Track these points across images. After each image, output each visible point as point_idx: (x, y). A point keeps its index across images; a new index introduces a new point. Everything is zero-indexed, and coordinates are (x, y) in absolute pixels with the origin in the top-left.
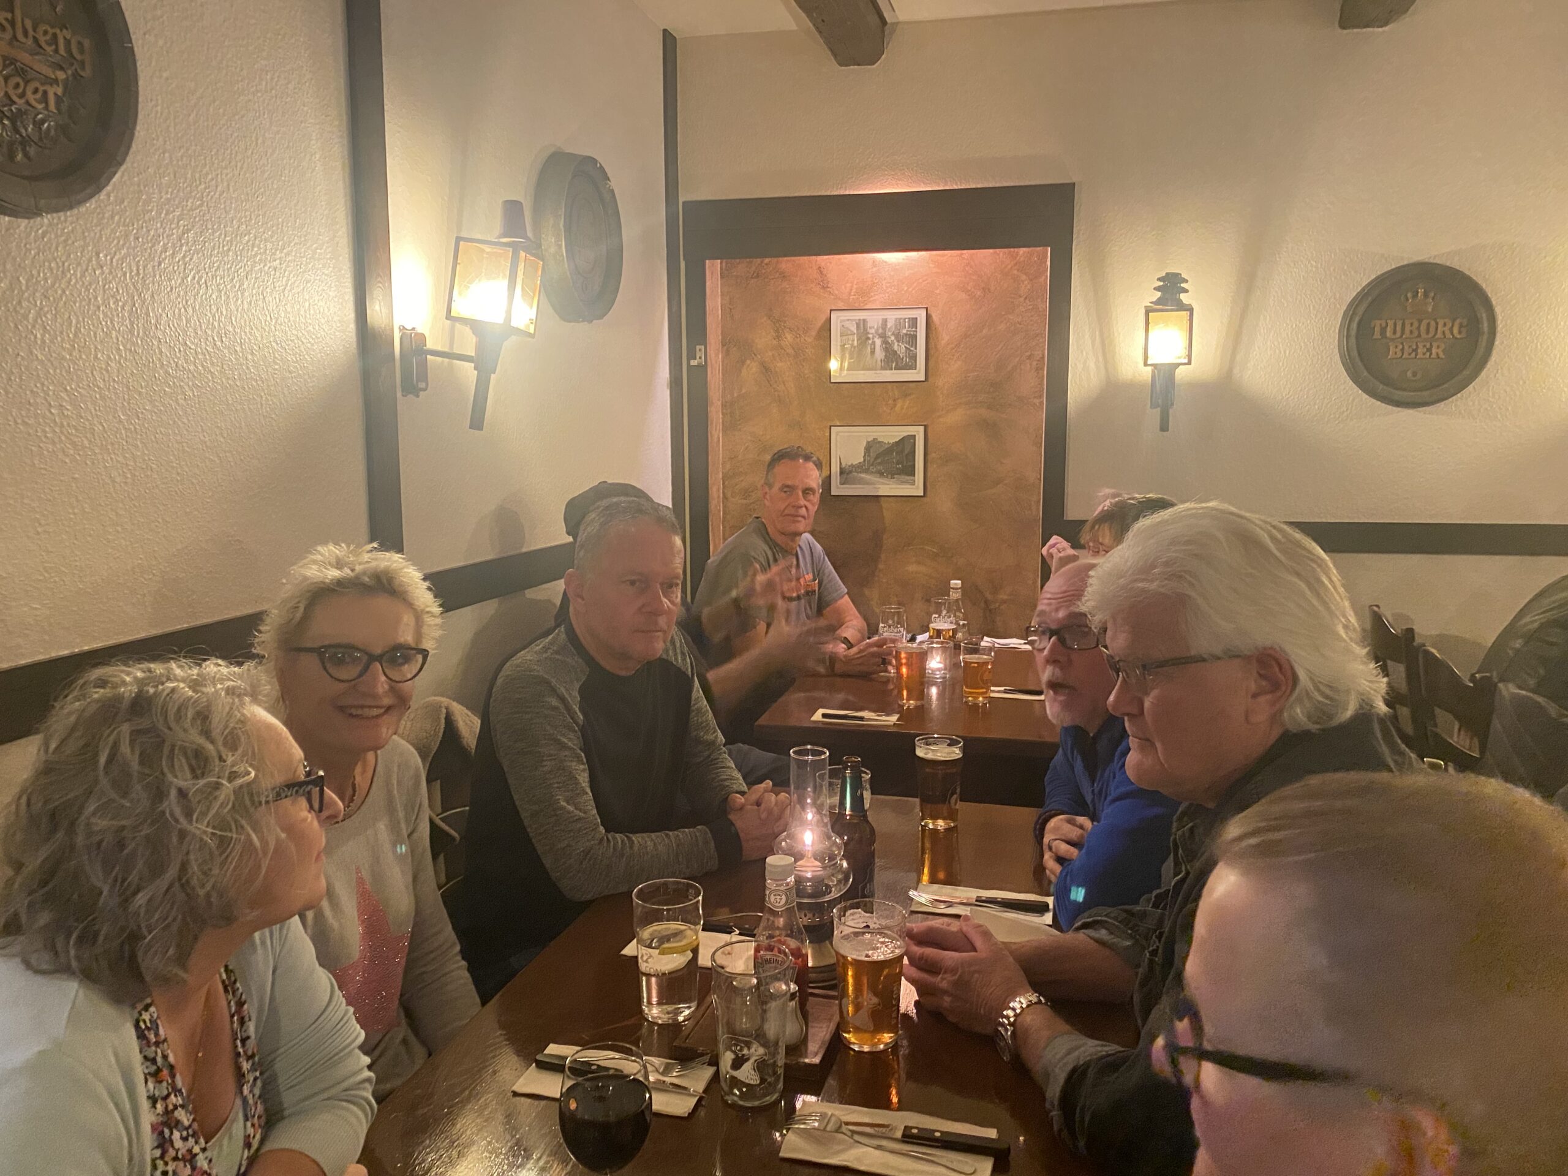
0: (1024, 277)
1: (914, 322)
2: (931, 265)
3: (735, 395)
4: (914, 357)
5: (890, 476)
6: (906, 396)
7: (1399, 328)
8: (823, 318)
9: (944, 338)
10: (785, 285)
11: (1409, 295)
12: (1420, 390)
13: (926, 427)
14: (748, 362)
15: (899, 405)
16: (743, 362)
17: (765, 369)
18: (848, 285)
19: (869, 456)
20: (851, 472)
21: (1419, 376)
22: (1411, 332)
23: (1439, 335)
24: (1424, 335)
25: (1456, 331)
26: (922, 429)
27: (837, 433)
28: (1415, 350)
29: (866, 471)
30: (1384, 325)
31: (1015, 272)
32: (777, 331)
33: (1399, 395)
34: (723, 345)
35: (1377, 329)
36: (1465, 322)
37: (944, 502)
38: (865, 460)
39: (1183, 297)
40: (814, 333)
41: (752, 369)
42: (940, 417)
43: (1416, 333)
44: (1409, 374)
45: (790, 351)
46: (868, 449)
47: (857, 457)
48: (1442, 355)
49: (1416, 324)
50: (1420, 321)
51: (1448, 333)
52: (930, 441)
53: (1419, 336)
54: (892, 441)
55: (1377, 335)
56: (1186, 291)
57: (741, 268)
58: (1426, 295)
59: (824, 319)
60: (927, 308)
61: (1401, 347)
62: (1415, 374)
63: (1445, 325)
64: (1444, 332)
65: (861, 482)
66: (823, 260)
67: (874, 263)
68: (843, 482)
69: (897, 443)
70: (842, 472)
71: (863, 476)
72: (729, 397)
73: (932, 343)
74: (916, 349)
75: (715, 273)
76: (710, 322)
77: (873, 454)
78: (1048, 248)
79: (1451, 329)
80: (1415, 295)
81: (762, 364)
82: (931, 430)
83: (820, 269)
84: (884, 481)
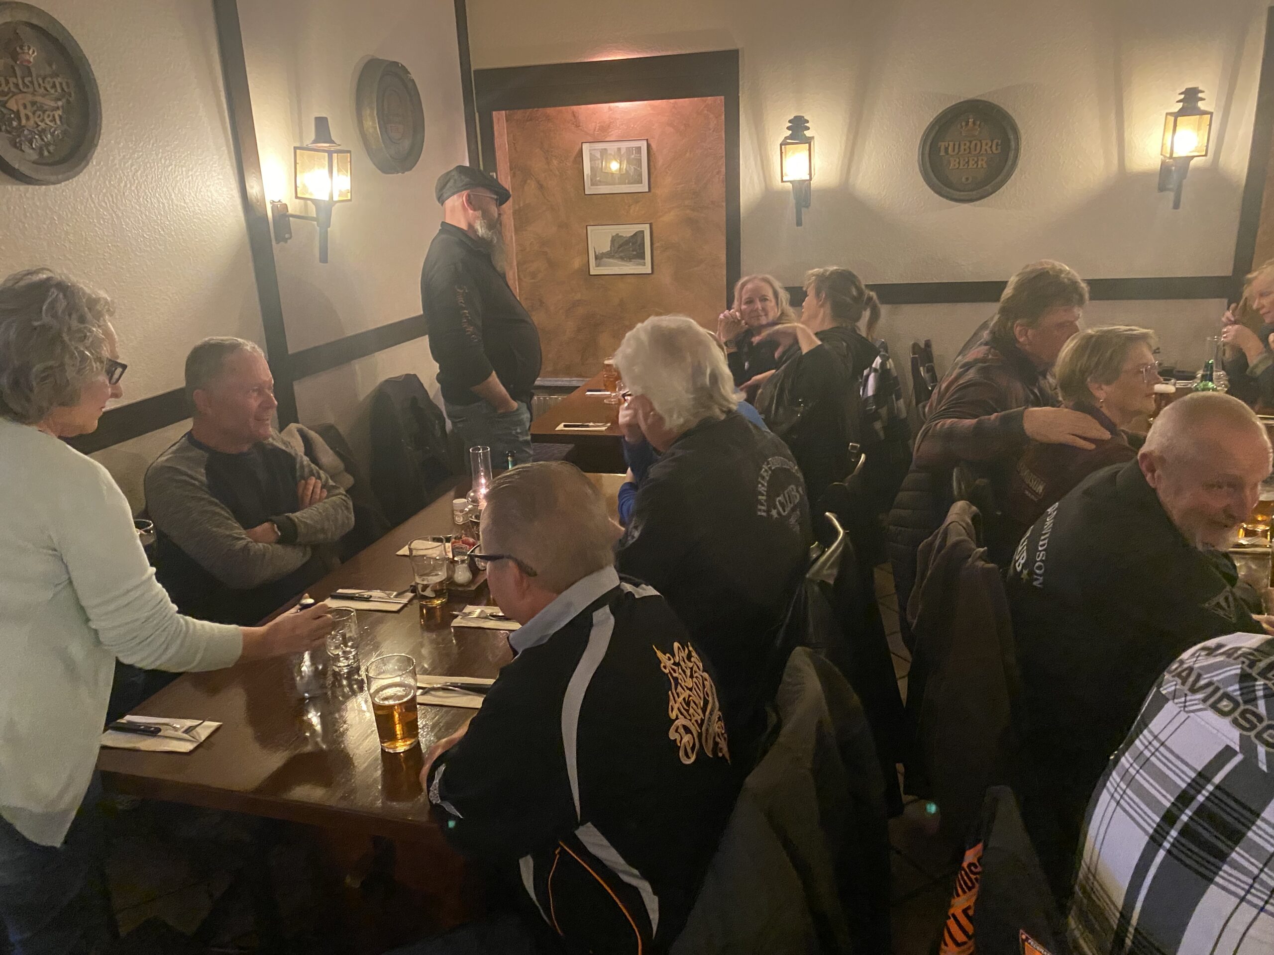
0: (711, 116)
1: (639, 149)
2: (649, 109)
3: (521, 205)
4: (640, 175)
5: (629, 261)
6: (637, 202)
7: (957, 147)
8: (577, 148)
9: (660, 161)
10: (550, 125)
11: (964, 124)
12: (972, 190)
13: (651, 225)
14: (529, 181)
15: (632, 210)
16: (525, 182)
17: (541, 187)
18: (593, 124)
19: (614, 246)
20: (602, 258)
21: (969, 181)
22: (965, 150)
23: (983, 151)
24: (973, 153)
25: (994, 148)
26: (648, 226)
27: (591, 230)
28: (967, 163)
29: (612, 257)
30: (947, 145)
31: (706, 112)
32: (547, 158)
33: (957, 194)
34: (511, 170)
35: (942, 149)
36: (1000, 142)
37: (665, 277)
38: (611, 249)
39: (808, 133)
40: (572, 159)
41: (532, 185)
42: (660, 216)
43: (968, 151)
44: (964, 180)
45: (557, 173)
46: (613, 241)
47: (607, 248)
48: (985, 166)
49: (968, 144)
50: (971, 142)
51: (989, 150)
52: (655, 235)
53: (970, 152)
54: (628, 235)
55: (942, 153)
56: (808, 128)
57: (519, 114)
58: (974, 123)
59: (577, 151)
60: (647, 140)
61: (958, 160)
62: (967, 179)
63: (987, 144)
64: (986, 150)
65: (609, 265)
66: (575, 108)
67: (610, 109)
68: (598, 265)
69: (632, 237)
70: (596, 258)
71: (611, 260)
72: (517, 207)
73: (652, 164)
74: (641, 168)
75: (499, 118)
76: (499, 155)
77: (617, 246)
78: (723, 97)
79: (991, 147)
80: (967, 124)
81: (538, 182)
82: (654, 227)
83: (573, 113)
84: (625, 264)
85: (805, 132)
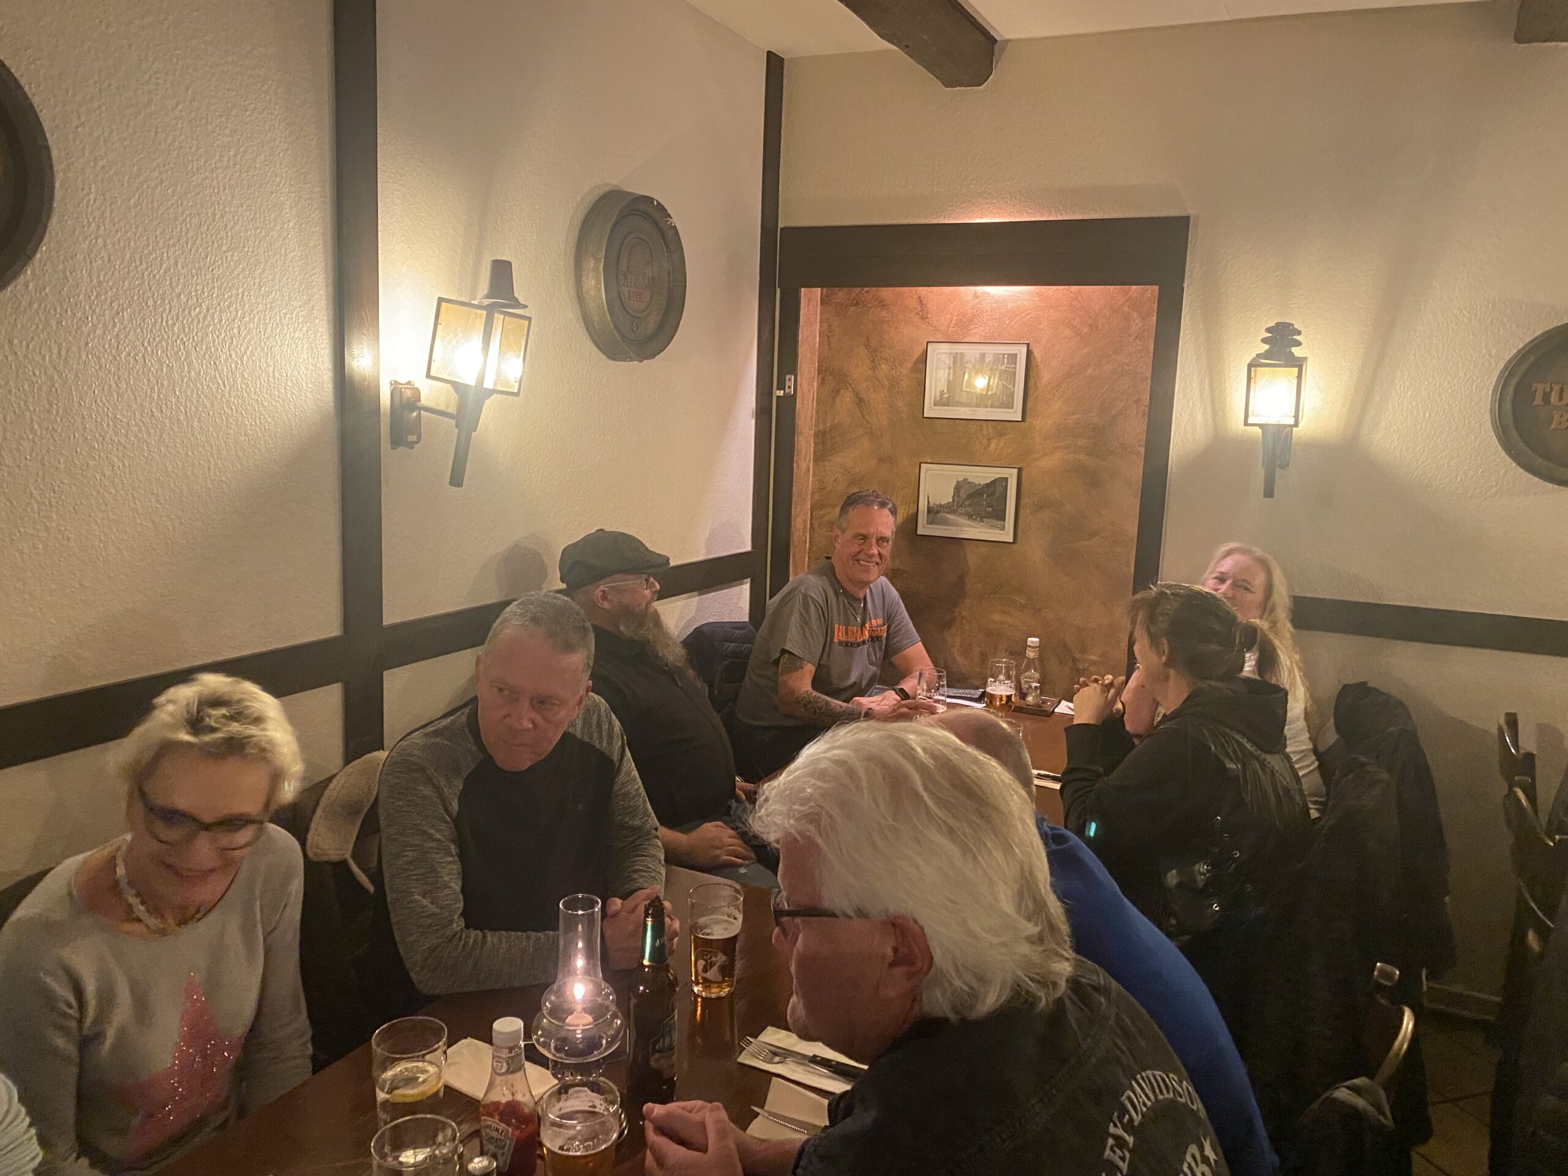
0: (1135, 315)
1: (1013, 357)
2: (1036, 299)
3: (828, 425)
4: (1012, 395)
5: (979, 519)
6: (1002, 435)
9: (1045, 377)
10: (884, 313)
13: (1020, 470)
14: (842, 392)
15: (993, 446)
16: (838, 392)
17: (860, 400)
18: (948, 316)
19: (959, 496)
20: (938, 512)
26: (1014, 472)
27: (927, 470)
29: (954, 512)
30: (1548, 389)
31: (1126, 309)
32: (873, 361)
33: (1559, 472)
34: (819, 374)
35: (1539, 394)
37: (1035, 550)
38: (953, 501)
39: (1297, 351)
40: (909, 365)
41: (846, 399)
42: (1035, 459)
45: (885, 382)
46: (958, 488)
47: (946, 497)
52: (1024, 485)
54: (983, 482)
55: (1538, 400)
56: (1298, 344)
57: (841, 295)
59: (921, 351)
60: (1028, 344)
65: (948, 522)
66: (922, 291)
67: (976, 296)
68: (930, 522)
69: (988, 485)
70: (930, 511)
71: (951, 517)
72: (821, 427)
73: (1032, 381)
74: (1014, 386)
75: (810, 300)
76: (803, 348)
77: (963, 495)
78: (1156, 288)
81: (856, 394)
82: (1024, 473)
83: (920, 298)
84: (973, 523)
85: (1293, 349)
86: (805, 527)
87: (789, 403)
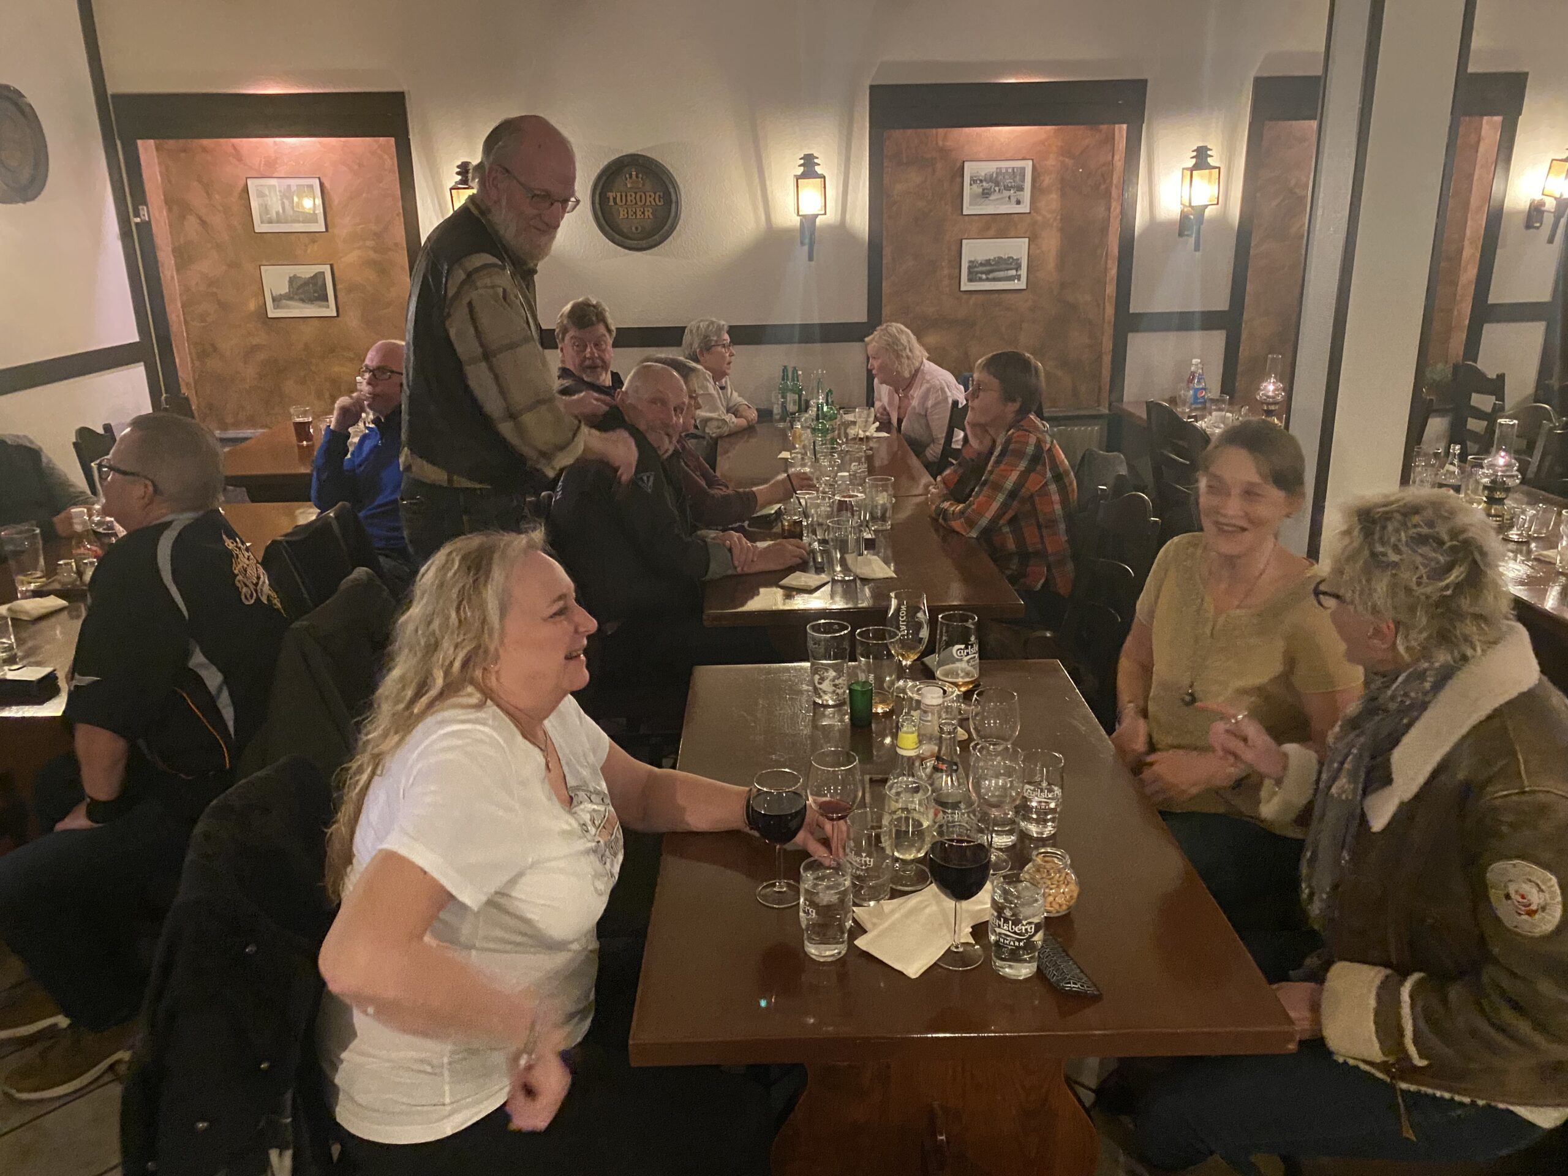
1: (311, 187)
2: (318, 146)
3: (182, 242)
4: (315, 214)
5: (310, 303)
6: (314, 242)
7: (623, 198)
8: (242, 183)
9: (336, 200)
10: (209, 158)
11: (627, 176)
12: (642, 239)
13: (332, 266)
14: (188, 217)
15: (309, 251)
16: (184, 217)
17: (203, 223)
18: (258, 158)
19: (292, 287)
20: (281, 300)
21: (640, 229)
22: (631, 201)
23: (648, 203)
24: (639, 203)
25: (657, 199)
26: (328, 267)
27: (265, 271)
28: (635, 213)
29: (292, 298)
30: (615, 195)
32: (207, 192)
33: (629, 242)
34: (166, 204)
35: (611, 198)
36: (661, 194)
37: (352, 320)
38: (289, 291)
40: (236, 195)
41: (192, 222)
42: (341, 257)
43: (634, 202)
44: (633, 228)
45: (221, 208)
46: (291, 282)
47: (284, 289)
48: (651, 217)
49: (634, 195)
50: (636, 193)
51: (653, 203)
52: (337, 276)
53: (636, 203)
54: (308, 276)
55: (611, 203)
57: (171, 144)
58: (637, 177)
60: (319, 178)
61: (626, 210)
62: (637, 229)
63: (650, 196)
64: (650, 201)
65: (288, 307)
66: (235, 141)
67: (276, 145)
68: (276, 308)
69: (312, 278)
70: (274, 300)
71: (291, 302)
72: (177, 244)
73: (327, 204)
74: (316, 208)
75: (147, 150)
76: (149, 186)
77: (295, 286)
78: (392, 139)
79: (654, 199)
80: (631, 176)
81: (200, 218)
82: (335, 267)
83: (233, 146)
84: (307, 306)
86: (180, 321)
87: (145, 228)
